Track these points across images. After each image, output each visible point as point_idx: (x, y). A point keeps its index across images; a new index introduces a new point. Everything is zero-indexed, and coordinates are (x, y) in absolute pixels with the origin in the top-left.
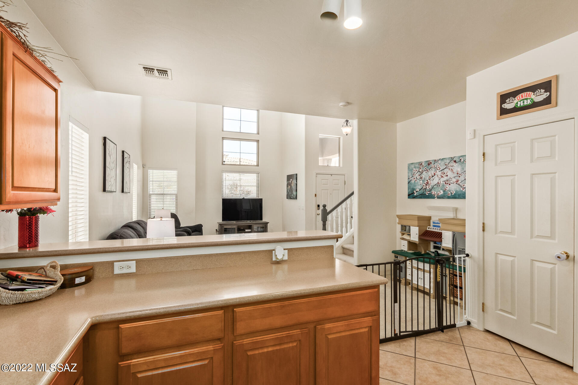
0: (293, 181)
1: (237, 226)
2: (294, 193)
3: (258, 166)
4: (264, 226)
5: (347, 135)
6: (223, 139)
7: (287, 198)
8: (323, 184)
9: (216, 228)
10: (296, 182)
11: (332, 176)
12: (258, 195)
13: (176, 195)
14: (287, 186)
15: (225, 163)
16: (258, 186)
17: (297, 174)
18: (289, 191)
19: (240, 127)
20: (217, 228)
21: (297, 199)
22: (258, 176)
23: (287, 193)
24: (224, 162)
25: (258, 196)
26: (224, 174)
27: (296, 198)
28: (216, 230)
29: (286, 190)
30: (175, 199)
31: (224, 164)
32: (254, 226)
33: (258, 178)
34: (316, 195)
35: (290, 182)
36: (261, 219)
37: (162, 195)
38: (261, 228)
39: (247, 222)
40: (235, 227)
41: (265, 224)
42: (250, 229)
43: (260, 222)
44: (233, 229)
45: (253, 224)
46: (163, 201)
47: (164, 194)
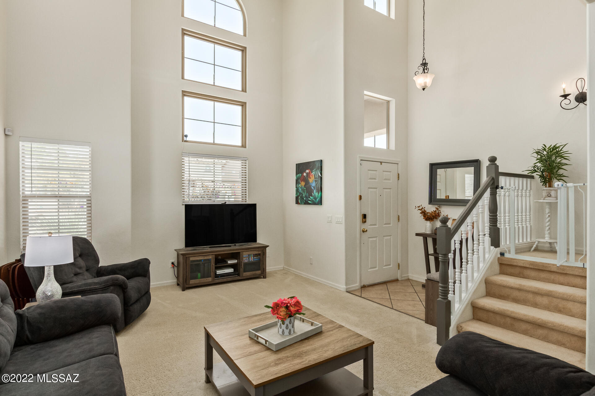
0: (313, 173)
1: (214, 256)
2: (315, 193)
3: (245, 147)
4: (260, 252)
5: (424, 89)
6: (185, 95)
7: (297, 202)
8: (371, 179)
9: (173, 261)
10: (321, 174)
11: (381, 164)
12: (246, 197)
13: (89, 199)
14: (297, 182)
15: (188, 139)
16: (244, 183)
17: (321, 161)
18: (303, 190)
19: (214, 75)
20: (175, 260)
21: (321, 205)
22: (244, 164)
23: (297, 194)
24: (186, 136)
25: (246, 199)
26: (186, 159)
27: (320, 203)
28: (173, 263)
29: (295, 189)
30: (85, 207)
31: (186, 141)
32: (244, 253)
33: (244, 167)
34: (360, 197)
35: (305, 174)
36: (255, 240)
37: (54, 198)
38: (255, 256)
39: (230, 246)
40: (210, 257)
41: (262, 249)
42: (237, 260)
43: (253, 245)
44: (204, 262)
45: (243, 251)
46: (58, 212)
47: (61, 197)
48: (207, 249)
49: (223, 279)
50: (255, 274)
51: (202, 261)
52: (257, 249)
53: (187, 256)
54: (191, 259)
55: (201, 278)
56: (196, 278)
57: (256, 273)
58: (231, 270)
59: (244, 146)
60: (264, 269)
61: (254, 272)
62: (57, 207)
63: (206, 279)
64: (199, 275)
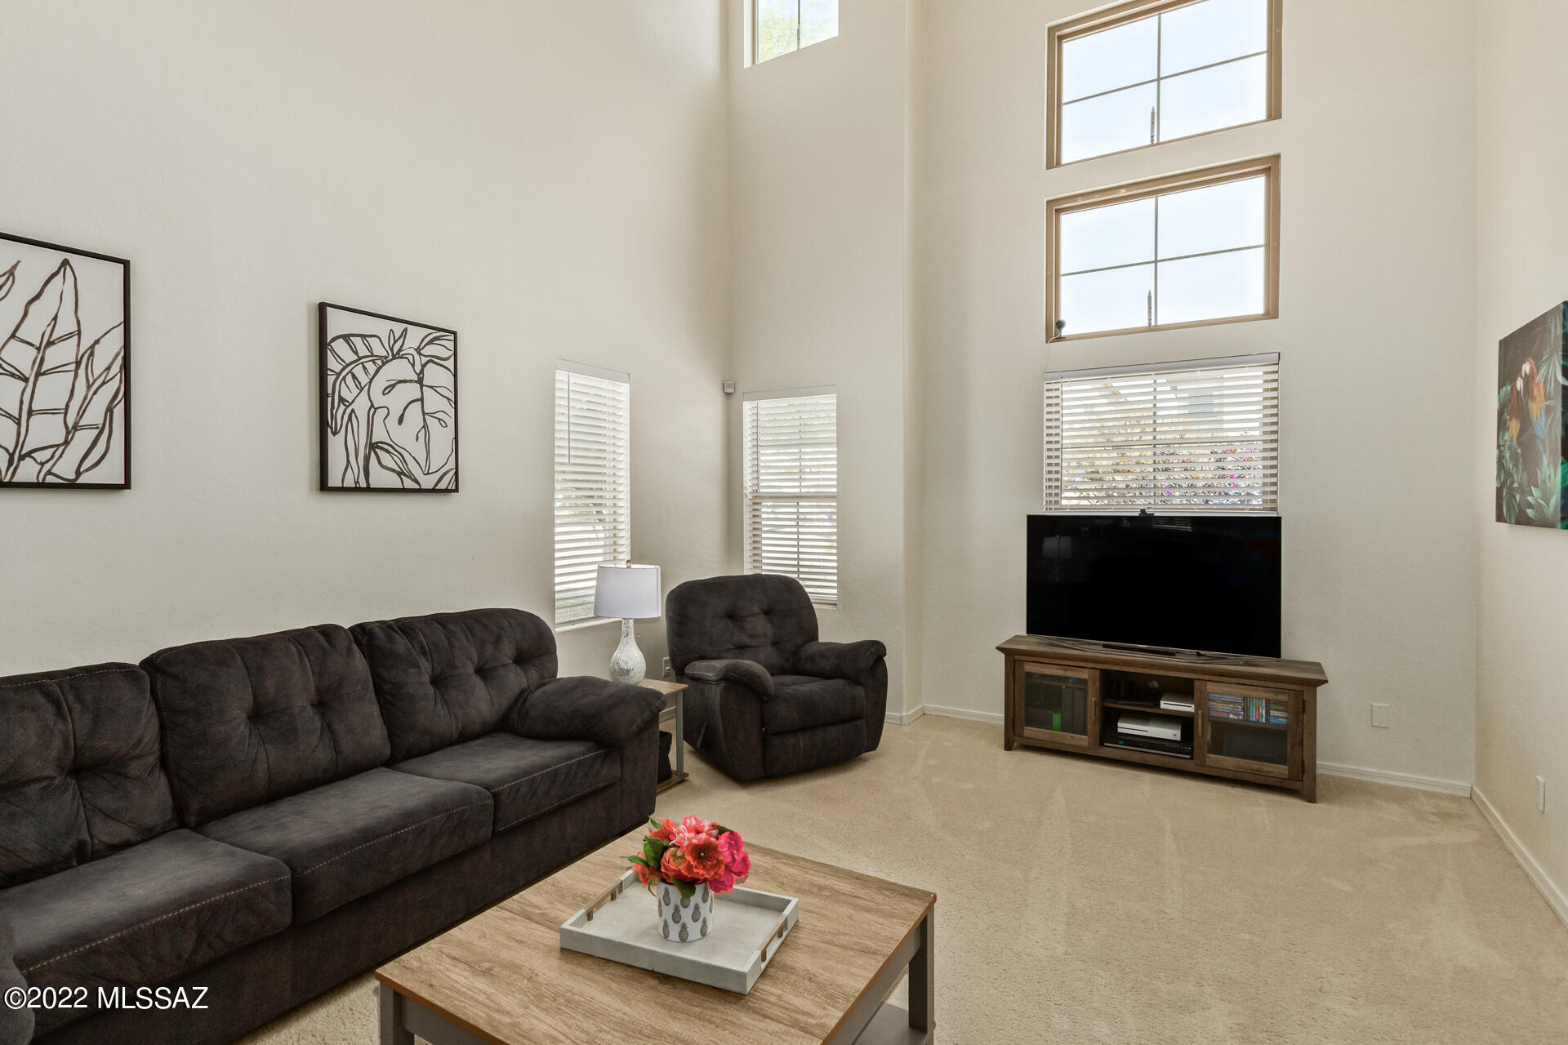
0: (1542, 373)
1: (1098, 674)
2: (1547, 471)
12: (1274, 493)
15: (1066, 331)
16: (1269, 442)
22: (1271, 377)
24: (1062, 324)
25: (1274, 501)
30: (836, 517)
31: (1059, 339)
36: (1270, 651)
37: (792, 500)
38: (1272, 706)
39: (1172, 654)
40: (1084, 675)
41: (1297, 688)
42: (1193, 706)
43: (1266, 667)
44: (1074, 686)
45: (1206, 677)
46: (798, 526)
47: (805, 497)
48: (1095, 649)
49: (1130, 752)
50: (1259, 770)
51: (1070, 681)
52: (1272, 684)
53: (1017, 657)
54: (1029, 668)
55: (1063, 729)
56: (1048, 725)
57: (1266, 769)
58: (1171, 733)
59: (1272, 312)
60: (1303, 762)
61: (1255, 765)
62: (795, 517)
63: (1072, 737)
64: (1057, 719)
